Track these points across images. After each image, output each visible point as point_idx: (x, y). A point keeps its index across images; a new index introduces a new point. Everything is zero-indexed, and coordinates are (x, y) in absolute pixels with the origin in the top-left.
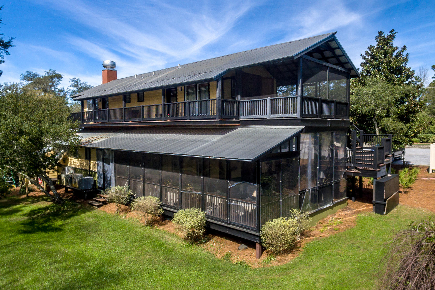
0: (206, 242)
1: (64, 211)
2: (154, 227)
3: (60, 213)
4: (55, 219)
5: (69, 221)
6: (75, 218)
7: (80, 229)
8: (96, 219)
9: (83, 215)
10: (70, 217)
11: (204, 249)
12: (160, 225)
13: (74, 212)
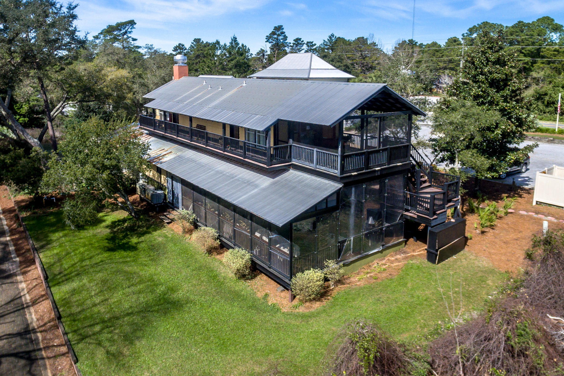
0: (252, 278)
1: (139, 227)
2: (212, 255)
3: (136, 228)
4: (132, 236)
5: (143, 238)
6: (147, 236)
7: (152, 250)
8: (165, 239)
9: (155, 233)
10: (144, 234)
11: (249, 286)
12: (218, 254)
13: (148, 228)
